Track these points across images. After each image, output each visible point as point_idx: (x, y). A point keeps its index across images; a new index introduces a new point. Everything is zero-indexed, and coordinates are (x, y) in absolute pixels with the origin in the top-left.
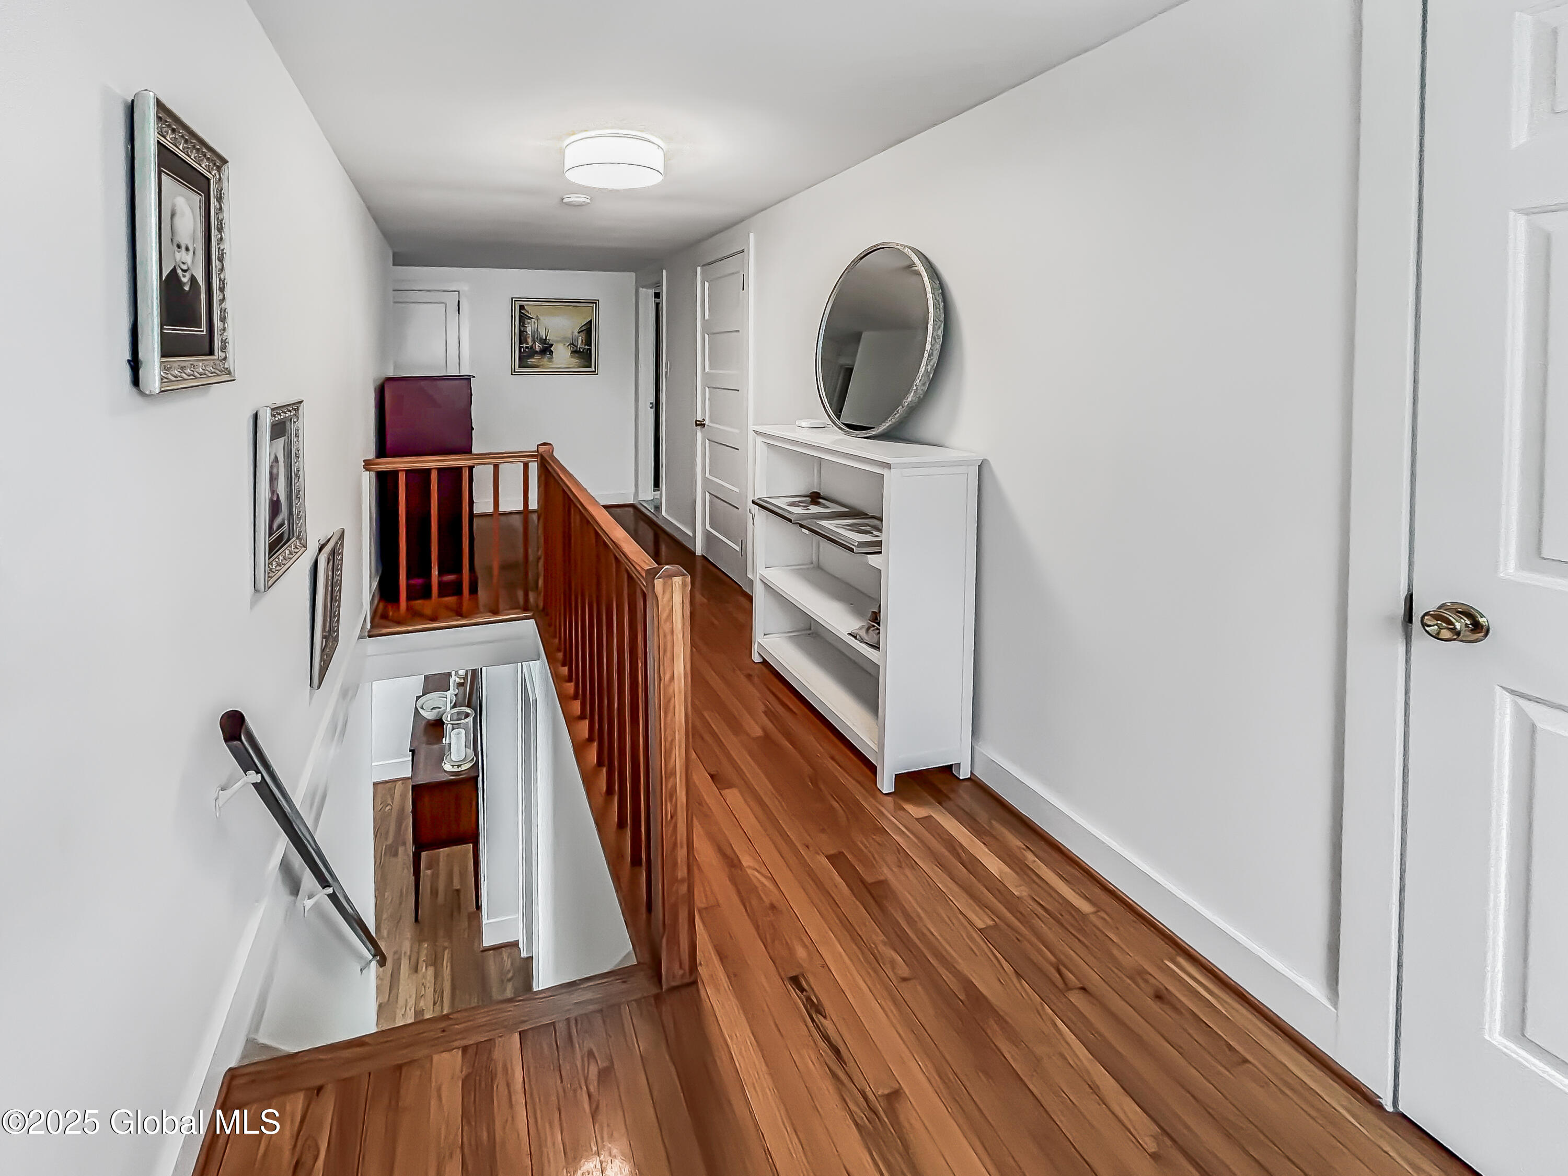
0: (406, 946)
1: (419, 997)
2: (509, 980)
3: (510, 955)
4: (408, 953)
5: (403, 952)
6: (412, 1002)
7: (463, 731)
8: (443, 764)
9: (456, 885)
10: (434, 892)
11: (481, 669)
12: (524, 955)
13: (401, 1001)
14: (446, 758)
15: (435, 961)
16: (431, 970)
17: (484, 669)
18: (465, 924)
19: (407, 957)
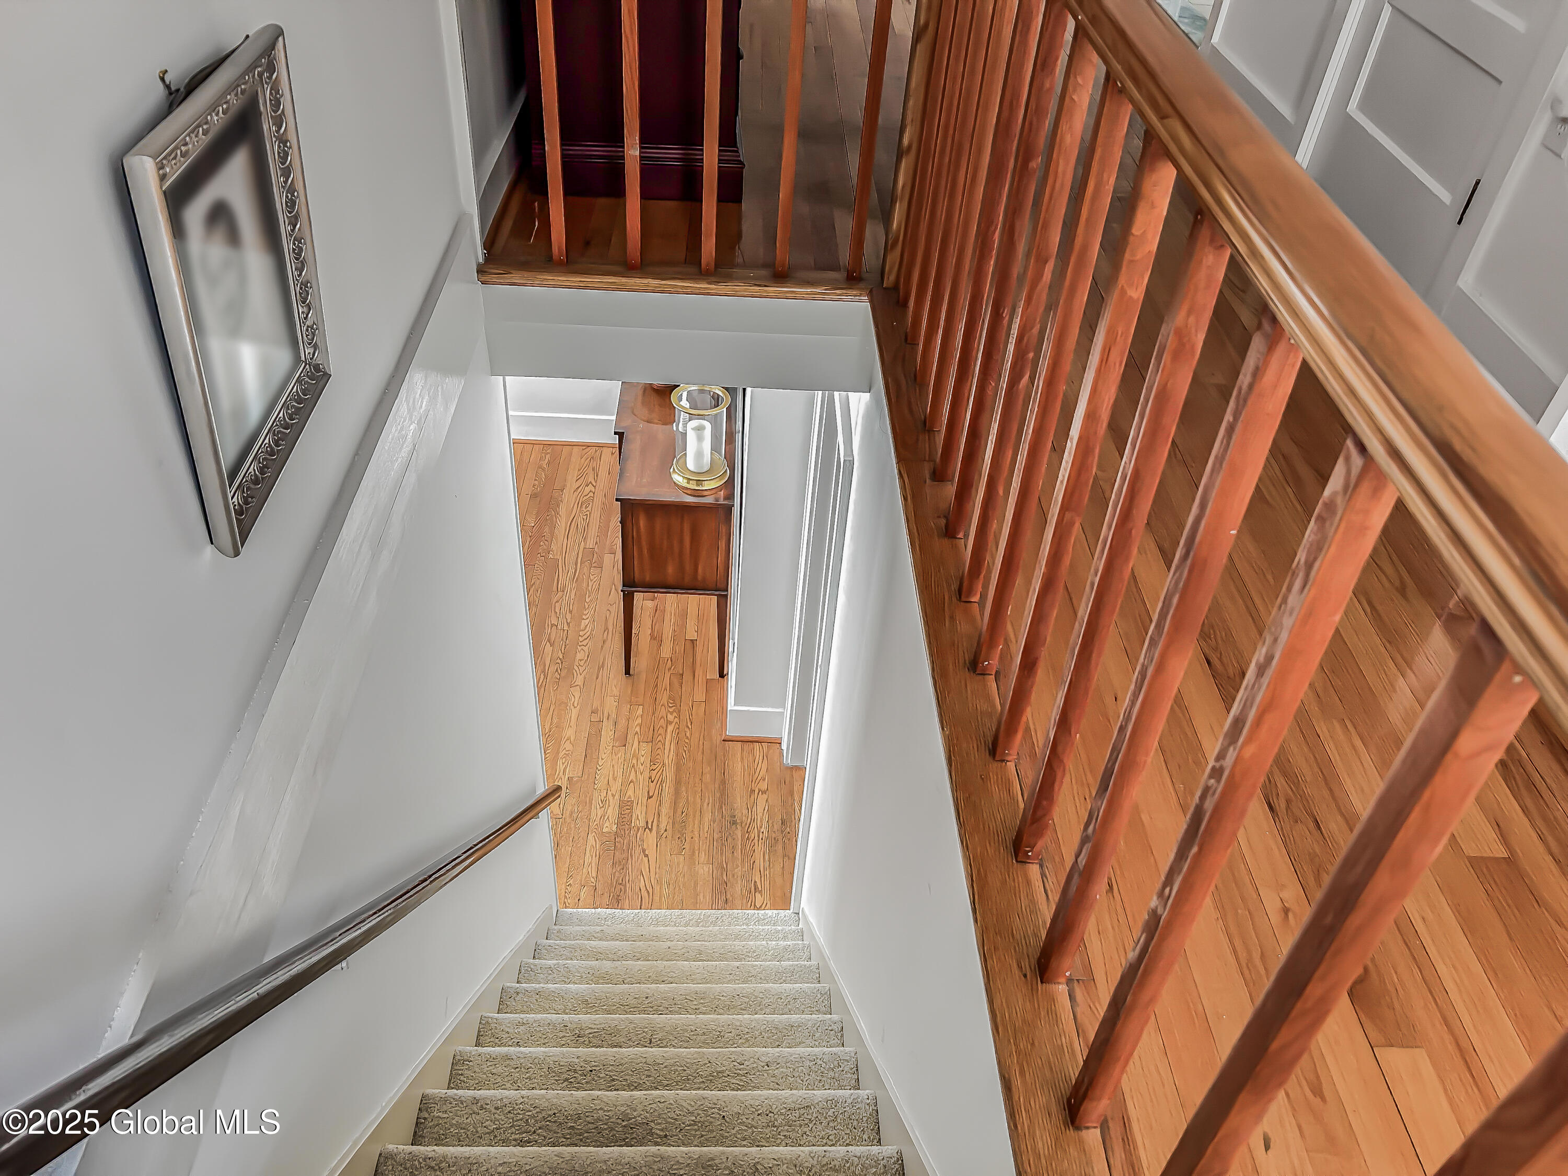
0: (610, 704)
1: (627, 783)
2: (764, 792)
3: (766, 756)
4: (613, 716)
5: (606, 715)
6: (616, 787)
7: (708, 425)
8: (672, 470)
9: (691, 634)
10: (657, 638)
11: (744, 390)
12: (788, 760)
13: (601, 783)
14: (677, 461)
15: (652, 737)
16: (645, 749)
17: (749, 390)
18: (700, 695)
19: (611, 722)
